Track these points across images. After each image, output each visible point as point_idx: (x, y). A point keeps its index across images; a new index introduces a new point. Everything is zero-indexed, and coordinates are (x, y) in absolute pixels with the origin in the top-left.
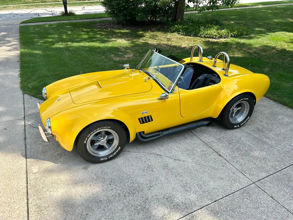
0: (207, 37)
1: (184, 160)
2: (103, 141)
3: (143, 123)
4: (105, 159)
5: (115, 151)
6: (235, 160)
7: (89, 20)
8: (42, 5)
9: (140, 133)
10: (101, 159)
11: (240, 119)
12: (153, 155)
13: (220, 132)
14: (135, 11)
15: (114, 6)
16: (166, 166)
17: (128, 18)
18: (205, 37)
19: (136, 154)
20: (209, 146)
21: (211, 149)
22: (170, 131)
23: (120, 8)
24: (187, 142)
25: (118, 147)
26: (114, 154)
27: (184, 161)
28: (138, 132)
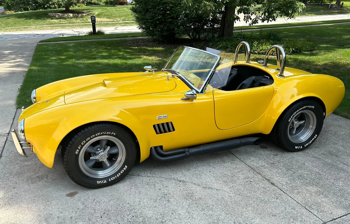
0: (263, 54)
1: (218, 188)
2: (102, 155)
3: (161, 133)
4: (104, 182)
5: (119, 171)
6: (296, 191)
7: (119, 39)
8: (69, 26)
9: (155, 147)
10: (98, 182)
11: (304, 137)
12: (173, 181)
13: (274, 155)
14: (173, 25)
15: (148, 20)
16: (189, 196)
17: (165, 34)
18: (259, 53)
19: (149, 178)
20: (257, 171)
21: (260, 175)
22: (201, 149)
23: (155, 21)
24: (225, 165)
25: (123, 166)
26: (117, 176)
27: (217, 190)
28: (154, 147)
